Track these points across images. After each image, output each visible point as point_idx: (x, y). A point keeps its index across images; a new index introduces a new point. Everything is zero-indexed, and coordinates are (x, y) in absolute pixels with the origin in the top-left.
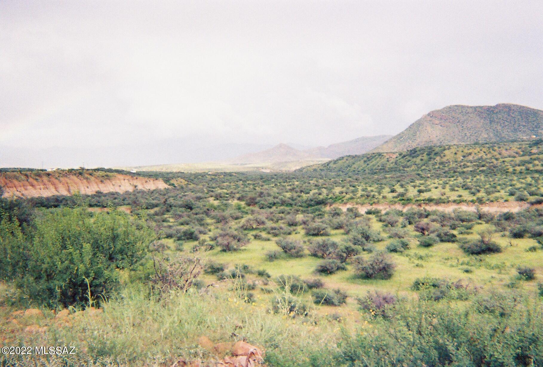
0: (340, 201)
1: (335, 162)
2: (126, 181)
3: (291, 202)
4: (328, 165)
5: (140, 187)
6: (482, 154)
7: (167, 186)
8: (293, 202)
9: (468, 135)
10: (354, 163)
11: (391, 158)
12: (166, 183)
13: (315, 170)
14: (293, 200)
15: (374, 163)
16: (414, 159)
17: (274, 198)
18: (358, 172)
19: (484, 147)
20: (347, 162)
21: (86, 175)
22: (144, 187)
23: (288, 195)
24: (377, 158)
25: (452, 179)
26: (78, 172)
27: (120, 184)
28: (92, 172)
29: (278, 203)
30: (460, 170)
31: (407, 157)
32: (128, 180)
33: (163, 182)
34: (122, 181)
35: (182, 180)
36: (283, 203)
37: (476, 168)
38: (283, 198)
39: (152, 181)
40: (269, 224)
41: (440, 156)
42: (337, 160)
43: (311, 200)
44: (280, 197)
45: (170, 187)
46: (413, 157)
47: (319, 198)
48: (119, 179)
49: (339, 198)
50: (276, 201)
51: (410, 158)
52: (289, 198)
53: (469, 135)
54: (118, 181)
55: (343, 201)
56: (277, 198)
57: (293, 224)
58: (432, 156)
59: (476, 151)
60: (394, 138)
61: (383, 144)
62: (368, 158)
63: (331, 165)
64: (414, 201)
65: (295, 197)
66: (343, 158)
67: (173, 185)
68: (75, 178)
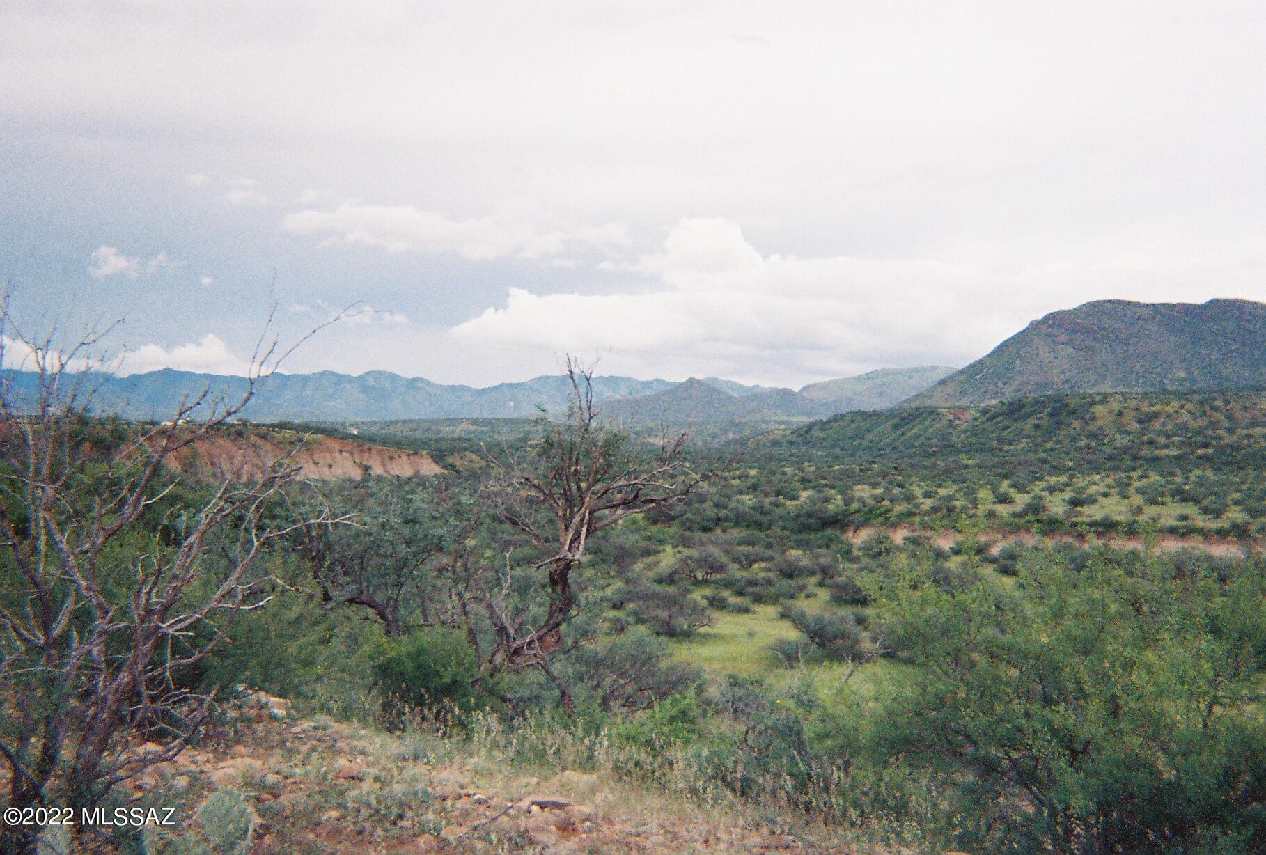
0: (881, 519)
1: (824, 425)
2: (345, 454)
3: (758, 517)
4: (807, 432)
5: (377, 470)
6: (1186, 417)
7: (437, 470)
8: (765, 520)
9: (1139, 370)
10: (869, 431)
11: (959, 419)
12: (437, 463)
13: (775, 443)
14: (764, 513)
15: (916, 430)
16: (1019, 425)
17: (717, 506)
18: (880, 450)
19: (1189, 401)
20: (853, 426)
21: (253, 439)
22: (387, 472)
23: (749, 500)
24: (925, 419)
25: (1135, 474)
26: (233, 430)
27: (331, 462)
28: (265, 433)
29: (727, 519)
30: (1146, 452)
31: (999, 419)
32: (351, 453)
33: (430, 460)
34: (337, 455)
35: (475, 458)
36: (740, 520)
37: (1189, 450)
38: (741, 508)
39: (404, 458)
40: (736, 572)
41: (1083, 418)
42: (829, 422)
43: (809, 516)
44: (732, 505)
45: (446, 472)
46: (1016, 420)
47: (827, 509)
48: (330, 450)
49: (878, 512)
50: (723, 513)
51: (1006, 422)
52: (753, 508)
53: (1141, 370)
54: (328, 455)
55: (888, 519)
56: (725, 507)
57: (790, 573)
58: (1063, 417)
59: (1169, 409)
60: (961, 372)
61: (935, 388)
62: (903, 419)
63: (816, 433)
64: (1066, 526)
65: (768, 507)
66: (843, 416)
67: (452, 466)
68: (227, 443)
